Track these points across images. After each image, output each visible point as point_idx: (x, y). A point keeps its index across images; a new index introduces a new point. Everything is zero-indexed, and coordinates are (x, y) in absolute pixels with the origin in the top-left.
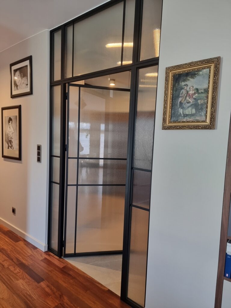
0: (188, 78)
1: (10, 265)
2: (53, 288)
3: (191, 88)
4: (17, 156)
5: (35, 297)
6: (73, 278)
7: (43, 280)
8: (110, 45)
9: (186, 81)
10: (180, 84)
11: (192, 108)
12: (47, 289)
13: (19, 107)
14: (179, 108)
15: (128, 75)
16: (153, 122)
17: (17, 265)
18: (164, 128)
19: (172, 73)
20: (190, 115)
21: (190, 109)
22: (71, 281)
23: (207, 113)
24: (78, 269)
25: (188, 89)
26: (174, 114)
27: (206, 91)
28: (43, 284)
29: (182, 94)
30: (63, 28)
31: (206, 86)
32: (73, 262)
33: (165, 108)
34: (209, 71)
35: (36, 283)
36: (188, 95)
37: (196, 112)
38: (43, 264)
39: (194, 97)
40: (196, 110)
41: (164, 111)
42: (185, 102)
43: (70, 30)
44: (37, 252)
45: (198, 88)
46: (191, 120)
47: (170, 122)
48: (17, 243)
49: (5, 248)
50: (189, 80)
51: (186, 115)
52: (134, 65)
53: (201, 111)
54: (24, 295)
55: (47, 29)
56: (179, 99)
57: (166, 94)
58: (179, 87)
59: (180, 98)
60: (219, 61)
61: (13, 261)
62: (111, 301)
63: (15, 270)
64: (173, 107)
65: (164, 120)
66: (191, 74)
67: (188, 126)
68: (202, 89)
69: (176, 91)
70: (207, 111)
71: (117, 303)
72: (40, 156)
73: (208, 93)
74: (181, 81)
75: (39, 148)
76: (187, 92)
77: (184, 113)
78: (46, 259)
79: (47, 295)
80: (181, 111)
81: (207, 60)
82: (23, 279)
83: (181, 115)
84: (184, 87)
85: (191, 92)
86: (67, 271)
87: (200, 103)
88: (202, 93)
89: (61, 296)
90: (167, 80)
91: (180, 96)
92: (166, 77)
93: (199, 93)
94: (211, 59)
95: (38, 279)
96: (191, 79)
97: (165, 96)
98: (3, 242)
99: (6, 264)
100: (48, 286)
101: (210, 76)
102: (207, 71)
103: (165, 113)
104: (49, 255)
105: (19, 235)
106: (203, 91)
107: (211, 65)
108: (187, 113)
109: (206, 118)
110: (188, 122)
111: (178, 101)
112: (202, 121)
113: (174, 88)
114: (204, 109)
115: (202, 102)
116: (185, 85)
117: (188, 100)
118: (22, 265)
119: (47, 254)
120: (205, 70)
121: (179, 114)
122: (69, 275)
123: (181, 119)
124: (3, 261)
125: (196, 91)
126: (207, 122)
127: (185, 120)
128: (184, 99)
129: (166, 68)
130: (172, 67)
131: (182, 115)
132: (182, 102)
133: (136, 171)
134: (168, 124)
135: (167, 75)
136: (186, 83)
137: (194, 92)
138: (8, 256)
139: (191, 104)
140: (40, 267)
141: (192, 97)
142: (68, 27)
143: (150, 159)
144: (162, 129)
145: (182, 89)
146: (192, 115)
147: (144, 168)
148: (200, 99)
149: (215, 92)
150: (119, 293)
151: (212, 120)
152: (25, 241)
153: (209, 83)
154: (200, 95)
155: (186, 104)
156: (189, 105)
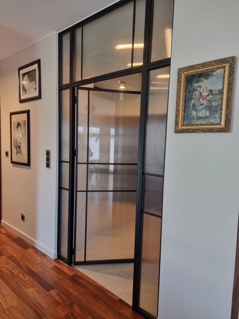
0: (202, 79)
1: (19, 273)
2: (63, 296)
3: (205, 89)
4: (26, 162)
5: (45, 306)
6: (84, 286)
7: (52, 288)
8: (120, 47)
9: (199, 83)
10: (193, 85)
11: (206, 110)
12: (57, 298)
13: (28, 112)
14: (192, 110)
15: (138, 76)
16: (165, 125)
17: (26, 272)
18: (177, 131)
19: (184, 74)
20: (204, 117)
21: (204, 111)
22: (82, 289)
23: (221, 115)
24: (88, 278)
25: (201, 91)
26: (187, 116)
27: (221, 92)
28: (53, 292)
29: (195, 95)
30: (72, 31)
31: (220, 87)
32: (84, 271)
33: (177, 110)
34: (223, 71)
35: (46, 292)
36: (202, 96)
37: (210, 115)
38: (52, 272)
39: (208, 99)
40: (210, 113)
41: (176, 113)
42: (199, 104)
43: (78, 32)
44: (46, 260)
45: (212, 89)
46: (204, 122)
47: (183, 125)
48: (27, 250)
49: (15, 255)
50: (202, 81)
51: (199, 118)
52: (145, 67)
53: (215, 113)
54: (34, 304)
55: (56, 32)
56: (191, 101)
57: (178, 96)
58: (192, 88)
59: (193, 100)
60: (234, 61)
61: (23, 269)
62: (122, 311)
63: (24, 278)
64: (186, 110)
65: (177, 123)
66: (205, 75)
67: (202, 129)
68: (216, 91)
69: (189, 93)
70: (221, 113)
71: (128, 313)
72: (49, 161)
73: (223, 94)
74: (193, 82)
75: (48, 153)
76: (201, 93)
77: (198, 116)
78: (55, 267)
79: (57, 303)
80: (194, 113)
81: (221, 60)
82: (33, 287)
83: (194, 117)
84: (197, 88)
85: (205, 94)
86: (77, 279)
87: (214, 105)
88: (216, 94)
89: (71, 305)
90: (179, 81)
91: (193, 98)
92: (178, 79)
93: (213, 95)
94: (225, 58)
95: (47, 287)
96: (204, 80)
97: (177, 98)
98: (12, 249)
99: (15, 272)
100: (58, 295)
101: (224, 76)
102: (221, 72)
103: (177, 116)
104: (59, 263)
105: (28, 242)
106: (217, 92)
107: (226, 65)
108: (201, 116)
109: (221, 120)
110: (201, 125)
111: (191, 103)
112: (217, 124)
113: (187, 90)
114: (219, 111)
115: (217, 103)
116: (198, 87)
117: (201, 102)
118: (31, 273)
119: (56, 262)
120: (219, 71)
121: (192, 116)
122: (80, 283)
123: (194, 122)
124: (12, 269)
125: (209, 92)
126: (221, 125)
127: (198, 123)
128: (197, 101)
129: (178, 69)
130: (185, 68)
131: (196, 118)
132: (195, 104)
133: (147, 176)
134: (181, 127)
135: (180, 76)
136: (199, 84)
137: (207, 94)
138: (17, 263)
139: (205, 106)
140: (50, 275)
141: (206, 99)
142: (76, 29)
143: (162, 164)
144: (175, 133)
145: (195, 90)
146: (206, 118)
147: (156, 173)
148: (214, 101)
149: (230, 93)
150: (130, 303)
151: (228, 122)
152: (34, 248)
153: (224, 84)
154: (214, 97)
155: (200, 106)
156: (202, 107)
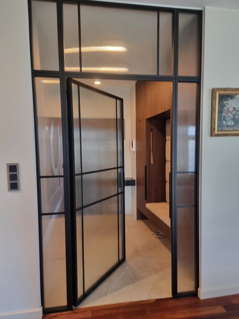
0: (229, 99)
3: (231, 106)
9: (227, 101)
10: (223, 102)
11: (232, 121)
14: (223, 120)
18: (212, 134)
19: (218, 93)
20: (231, 126)
21: (230, 121)
26: (220, 124)
36: (229, 111)
37: (234, 124)
40: (234, 122)
42: (227, 116)
45: (236, 107)
46: (231, 129)
47: (218, 131)
50: (229, 100)
51: (228, 126)
53: (237, 123)
59: (224, 113)
64: (219, 119)
65: (212, 129)
66: (231, 97)
68: (238, 108)
69: (221, 107)
72: (17, 180)
74: (224, 100)
75: (13, 169)
76: (228, 109)
77: (227, 124)
85: (231, 110)
87: (236, 118)
88: (237, 111)
91: (224, 111)
96: (230, 100)
106: (238, 110)
108: (229, 124)
110: (230, 131)
111: (222, 115)
115: (238, 117)
116: (226, 104)
117: (229, 115)
121: (223, 125)
123: (224, 129)
125: (234, 109)
127: (227, 129)
128: (226, 114)
131: (226, 126)
132: (225, 116)
137: (232, 110)
139: (231, 118)
141: (232, 113)
145: (224, 106)
146: (232, 126)
148: (237, 115)
154: (236, 112)
155: (228, 118)
156: (229, 118)
